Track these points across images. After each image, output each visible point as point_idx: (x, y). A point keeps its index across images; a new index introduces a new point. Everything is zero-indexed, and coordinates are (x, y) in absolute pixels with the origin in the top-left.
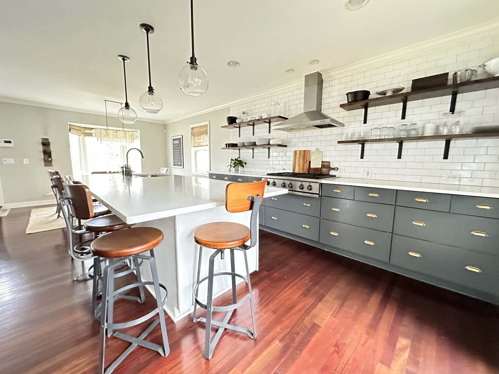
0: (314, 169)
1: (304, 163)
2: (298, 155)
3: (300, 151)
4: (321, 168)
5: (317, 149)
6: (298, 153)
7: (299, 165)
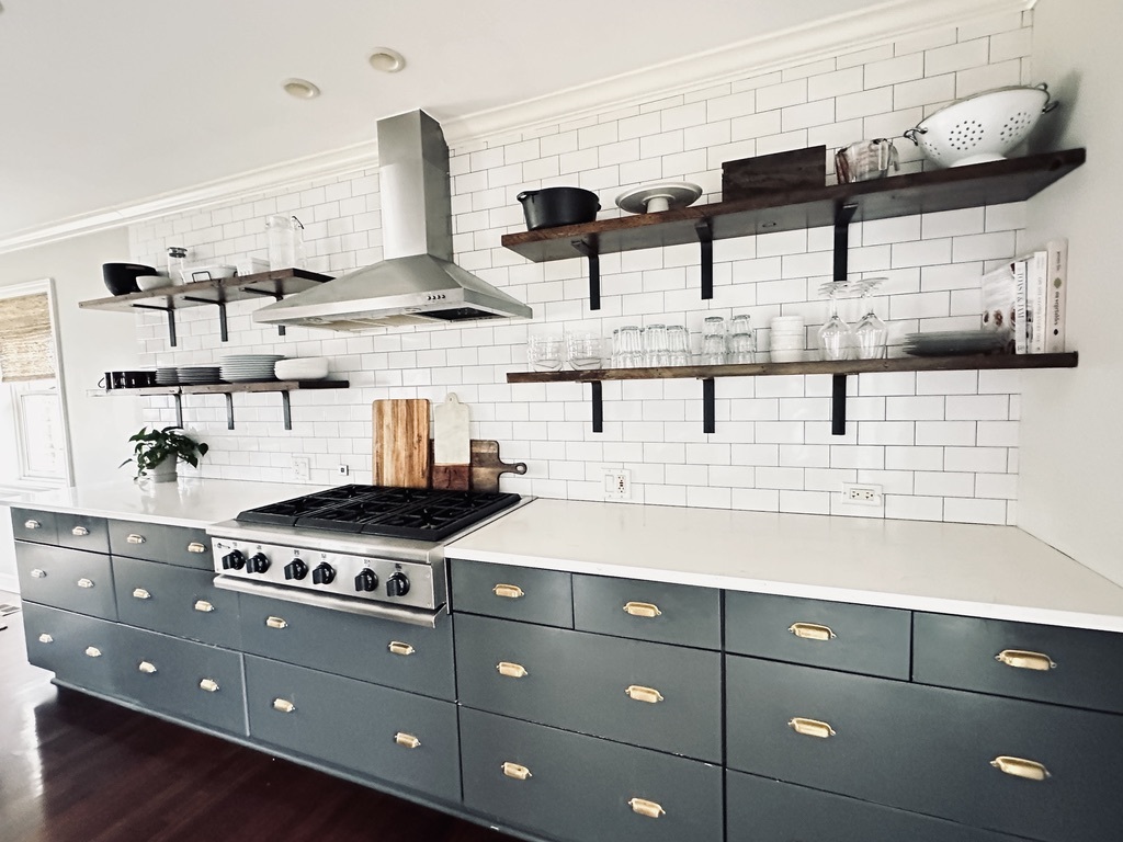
0: (447, 469)
1: (410, 446)
2: (388, 419)
3: (395, 403)
4: (471, 465)
5: (452, 397)
6: (387, 409)
7: (396, 454)
